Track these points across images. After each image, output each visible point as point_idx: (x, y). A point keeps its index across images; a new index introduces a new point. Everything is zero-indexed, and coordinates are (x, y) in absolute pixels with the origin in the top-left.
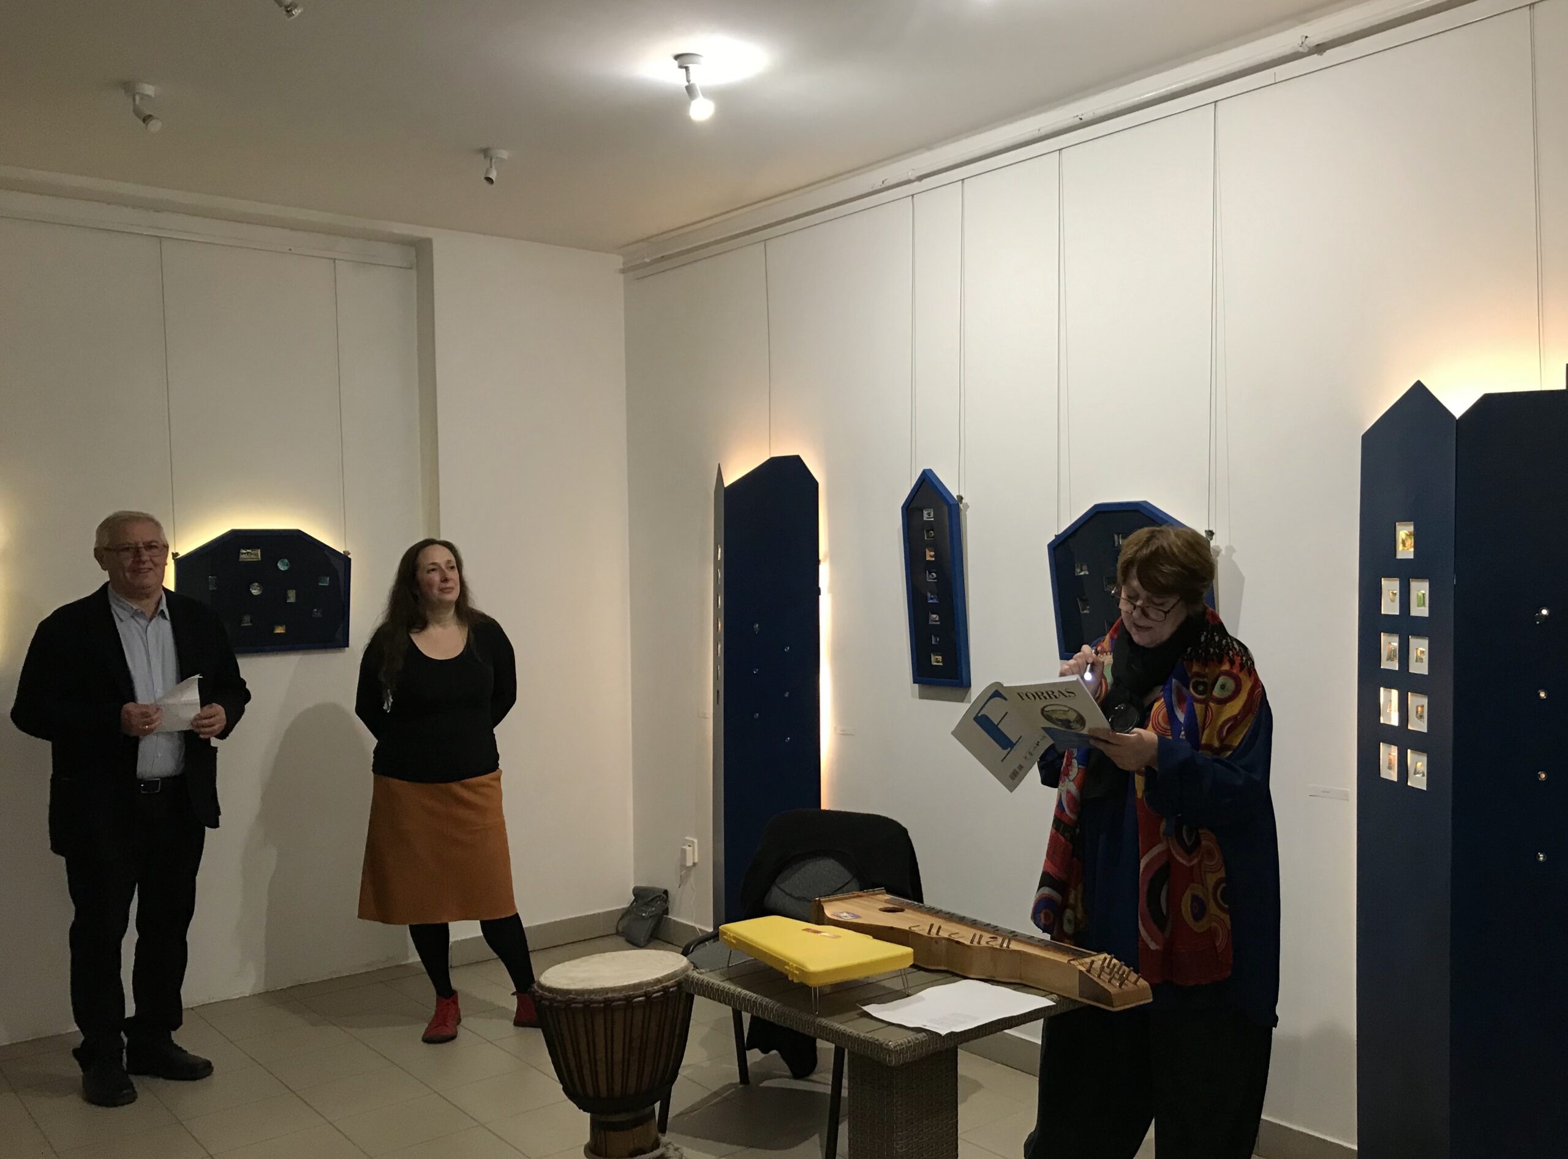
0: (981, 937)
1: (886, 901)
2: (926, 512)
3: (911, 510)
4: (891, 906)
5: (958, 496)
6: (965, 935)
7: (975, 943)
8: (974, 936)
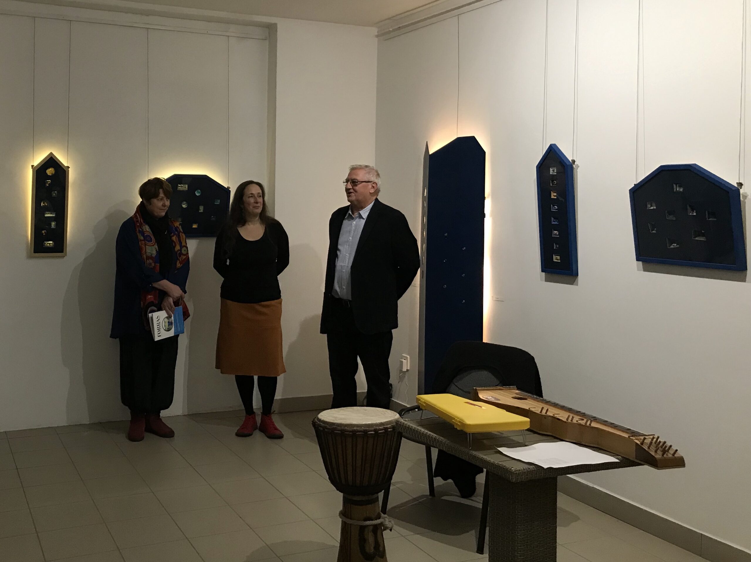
0: (573, 417)
1: (516, 394)
2: (552, 170)
3: (542, 167)
4: (519, 396)
5: (572, 160)
6: (563, 416)
7: (569, 420)
8: (569, 416)
